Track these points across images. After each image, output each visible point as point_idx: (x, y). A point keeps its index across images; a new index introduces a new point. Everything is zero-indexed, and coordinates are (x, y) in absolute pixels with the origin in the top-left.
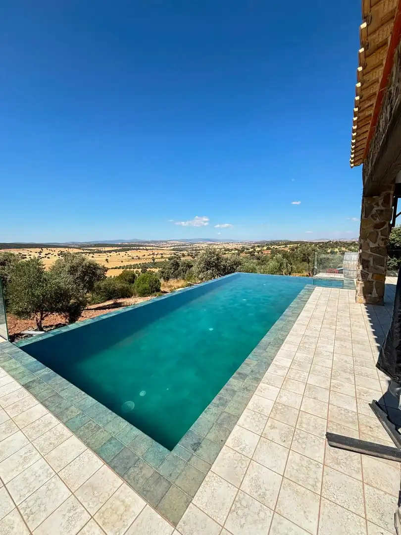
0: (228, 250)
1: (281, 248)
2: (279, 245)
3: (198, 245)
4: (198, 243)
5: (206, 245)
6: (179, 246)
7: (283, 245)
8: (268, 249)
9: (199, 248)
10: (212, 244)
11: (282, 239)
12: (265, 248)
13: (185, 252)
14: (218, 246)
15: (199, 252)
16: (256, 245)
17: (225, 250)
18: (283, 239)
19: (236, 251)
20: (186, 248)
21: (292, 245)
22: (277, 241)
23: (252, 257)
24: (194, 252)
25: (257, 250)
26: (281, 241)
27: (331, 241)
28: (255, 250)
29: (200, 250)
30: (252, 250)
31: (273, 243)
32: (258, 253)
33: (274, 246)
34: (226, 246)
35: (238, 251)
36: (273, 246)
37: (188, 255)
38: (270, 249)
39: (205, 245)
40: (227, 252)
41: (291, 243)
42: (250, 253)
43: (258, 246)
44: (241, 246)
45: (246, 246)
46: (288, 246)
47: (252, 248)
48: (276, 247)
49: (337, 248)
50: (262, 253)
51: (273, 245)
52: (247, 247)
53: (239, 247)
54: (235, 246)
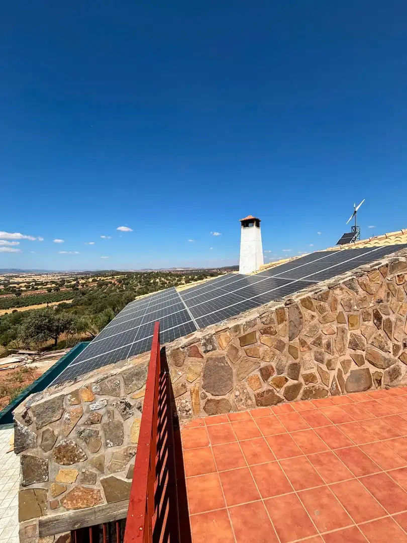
0: (42, 284)
1: (109, 279)
2: (106, 277)
5: (3, 278)
7: (110, 276)
8: (94, 281)
10: (13, 276)
12: (90, 280)
14: (23, 279)
16: (79, 276)
17: (37, 284)
18: (109, 270)
19: (53, 285)
21: (119, 276)
22: (105, 271)
23: (75, 291)
25: (80, 282)
26: (108, 271)
27: (153, 272)
28: (78, 283)
30: (75, 282)
31: (99, 274)
32: (83, 286)
33: (100, 278)
34: (36, 278)
35: (56, 285)
36: (99, 278)
38: (96, 281)
40: (39, 287)
41: (118, 273)
42: (73, 286)
43: (83, 278)
44: (59, 277)
45: (66, 278)
46: (115, 277)
47: (74, 280)
48: (103, 278)
50: (87, 286)
51: (99, 276)
52: (68, 279)
53: (57, 278)
54: (50, 278)
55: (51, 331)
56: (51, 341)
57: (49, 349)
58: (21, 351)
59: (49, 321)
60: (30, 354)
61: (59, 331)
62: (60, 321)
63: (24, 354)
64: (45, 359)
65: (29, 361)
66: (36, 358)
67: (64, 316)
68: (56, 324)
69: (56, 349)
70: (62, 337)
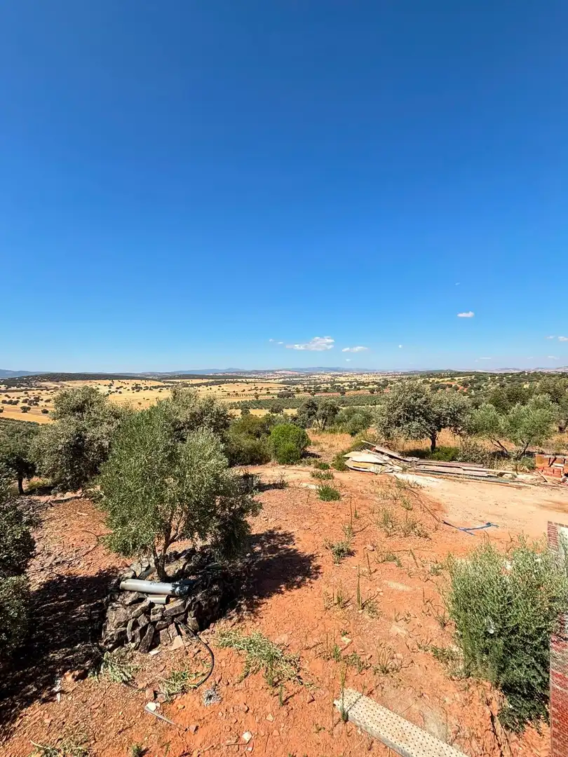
0: (363, 384)
1: (446, 381)
2: (442, 378)
3: (317, 376)
4: (318, 374)
5: (330, 377)
6: (291, 377)
7: (448, 377)
8: (425, 382)
9: (318, 381)
10: (337, 375)
11: (445, 368)
13: (300, 387)
14: (346, 378)
15: (320, 387)
16: (404, 377)
17: (359, 384)
19: (376, 386)
20: (302, 380)
21: (462, 378)
22: (437, 370)
24: (313, 386)
26: (444, 371)
27: (524, 372)
29: (321, 383)
31: (431, 374)
33: (433, 379)
34: (358, 378)
35: (379, 385)
37: (305, 391)
38: (428, 383)
39: (327, 377)
40: (361, 387)
41: (459, 374)
43: (409, 379)
44: (381, 378)
45: (389, 378)
46: (456, 378)
47: (399, 381)
48: (437, 380)
51: (431, 377)
52: (392, 380)
53: (379, 379)
54: (372, 378)
55: (428, 420)
59: (426, 401)
61: (439, 424)
62: (444, 406)
63: (382, 453)
65: (397, 468)
66: (405, 466)
68: (437, 408)
69: (439, 459)
70: (445, 437)
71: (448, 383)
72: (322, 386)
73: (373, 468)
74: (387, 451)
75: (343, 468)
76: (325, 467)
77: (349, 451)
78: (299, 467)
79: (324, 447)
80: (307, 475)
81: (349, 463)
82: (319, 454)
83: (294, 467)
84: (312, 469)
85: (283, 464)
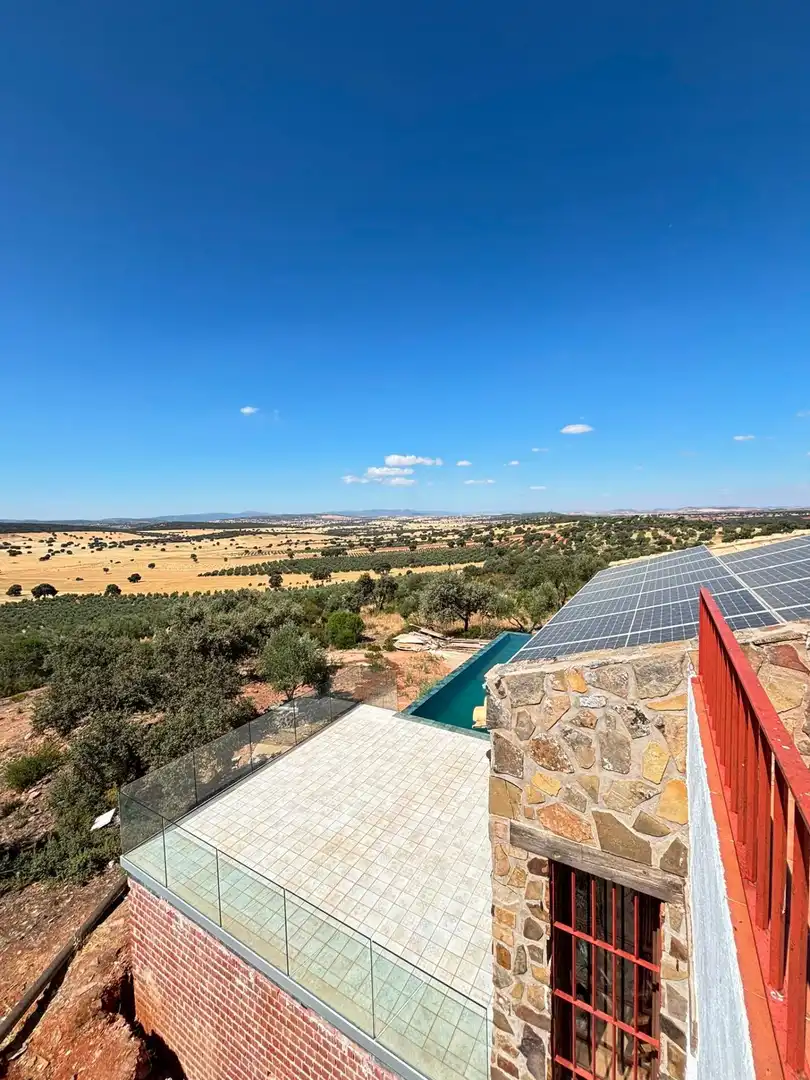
0: (441, 534)
1: (543, 529)
2: (539, 524)
3: (378, 523)
4: (380, 520)
5: (396, 524)
6: (341, 524)
7: (547, 523)
8: (519, 531)
9: (380, 530)
10: (407, 521)
12: (512, 530)
13: (353, 538)
14: (418, 525)
15: (382, 539)
16: (494, 522)
17: (435, 534)
18: (546, 511)
19: (456, 537)
20: (357, 529)
21: (563, 524)
22: (534, 514)
23: (488, 548)
24: (372, 537)
25: (496, 533)
26: (543, 515)
27: (637, 516)
28: (492, 533)
29: (383, 533)
30: (487, 533)
31: (528, 519)
32: (500, 539)
33: (529, 526)
34: (434, 524)
35: (461, 536)
36: (527, 526)
37: (361, 544)
38: (522, 531)
39: (392, 524)
40: (438, 538)
41: (561, 518)
42: (485, 540)
43: (499, 526)
44: (464, 524)
45: (474, 525)
46: (557, 525)
47: (486, 530)
48: (533, 527)
49: (649, 530)
50: (507, 540)
51: (527, 523)
52: (478, 527)
53: (461, 526)
54: (451, 525)
55: (460, 607)
56: (460, 624)
57: (457, 634)
58: (423, 630)
59: (458, 590)
60: (434, 637)
61: (471, 608)
62: (473, 593)
63: (426, 634)
64: (453, 648)
65: (434, 646)
66: (441, 644)
67: (478, 586)
68: (466, 596)
69: (467, 637)
70: (475, 619)
71: (546, 532)
72: (385, 537)
73: (414, 647)
74: (430, 632)
75: (391, 649)
76: (377, 649)
77: (398, 634)
78: (355, 650)
79: (379, 629)
80: (362, 657)
81: (396, 645)
82: (374, 637)
83: (350, 651)
84: (366, 651)
85: (341, 648)
